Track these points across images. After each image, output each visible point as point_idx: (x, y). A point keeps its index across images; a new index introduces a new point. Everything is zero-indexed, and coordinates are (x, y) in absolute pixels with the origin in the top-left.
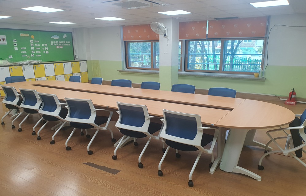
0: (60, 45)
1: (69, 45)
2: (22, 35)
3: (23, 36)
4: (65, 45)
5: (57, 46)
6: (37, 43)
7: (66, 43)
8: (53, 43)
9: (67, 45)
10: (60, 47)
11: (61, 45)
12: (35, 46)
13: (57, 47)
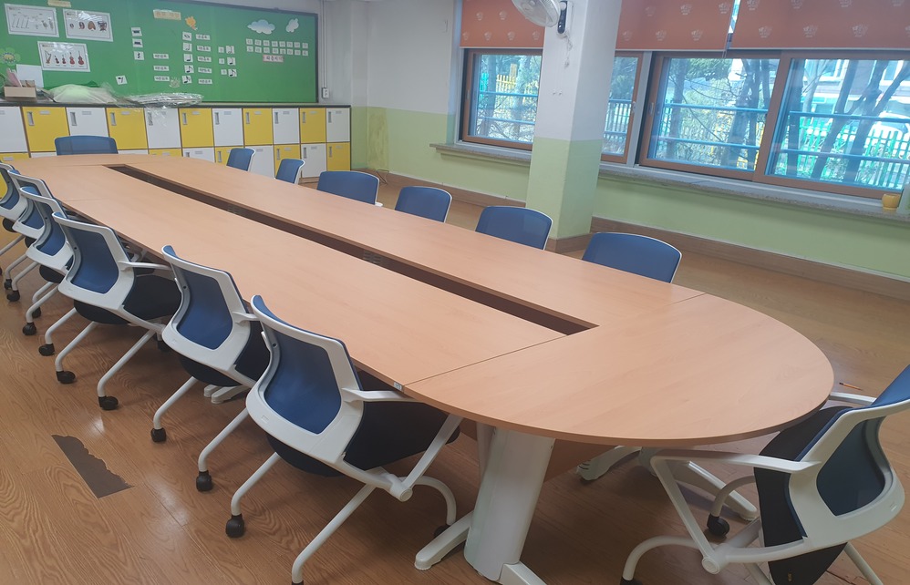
0: (274, 53)
1: (306, 53)
2: (158, 13)
3: (161, 17)
4: (290, 52)
5: (266, 56)
6: (204, 43)
7: (294, 49)
8: (254, 46)
9: (297, 53)
10: (275, 60)
11: (279, 54)
12: (195, 53)
13: (266, 60)
